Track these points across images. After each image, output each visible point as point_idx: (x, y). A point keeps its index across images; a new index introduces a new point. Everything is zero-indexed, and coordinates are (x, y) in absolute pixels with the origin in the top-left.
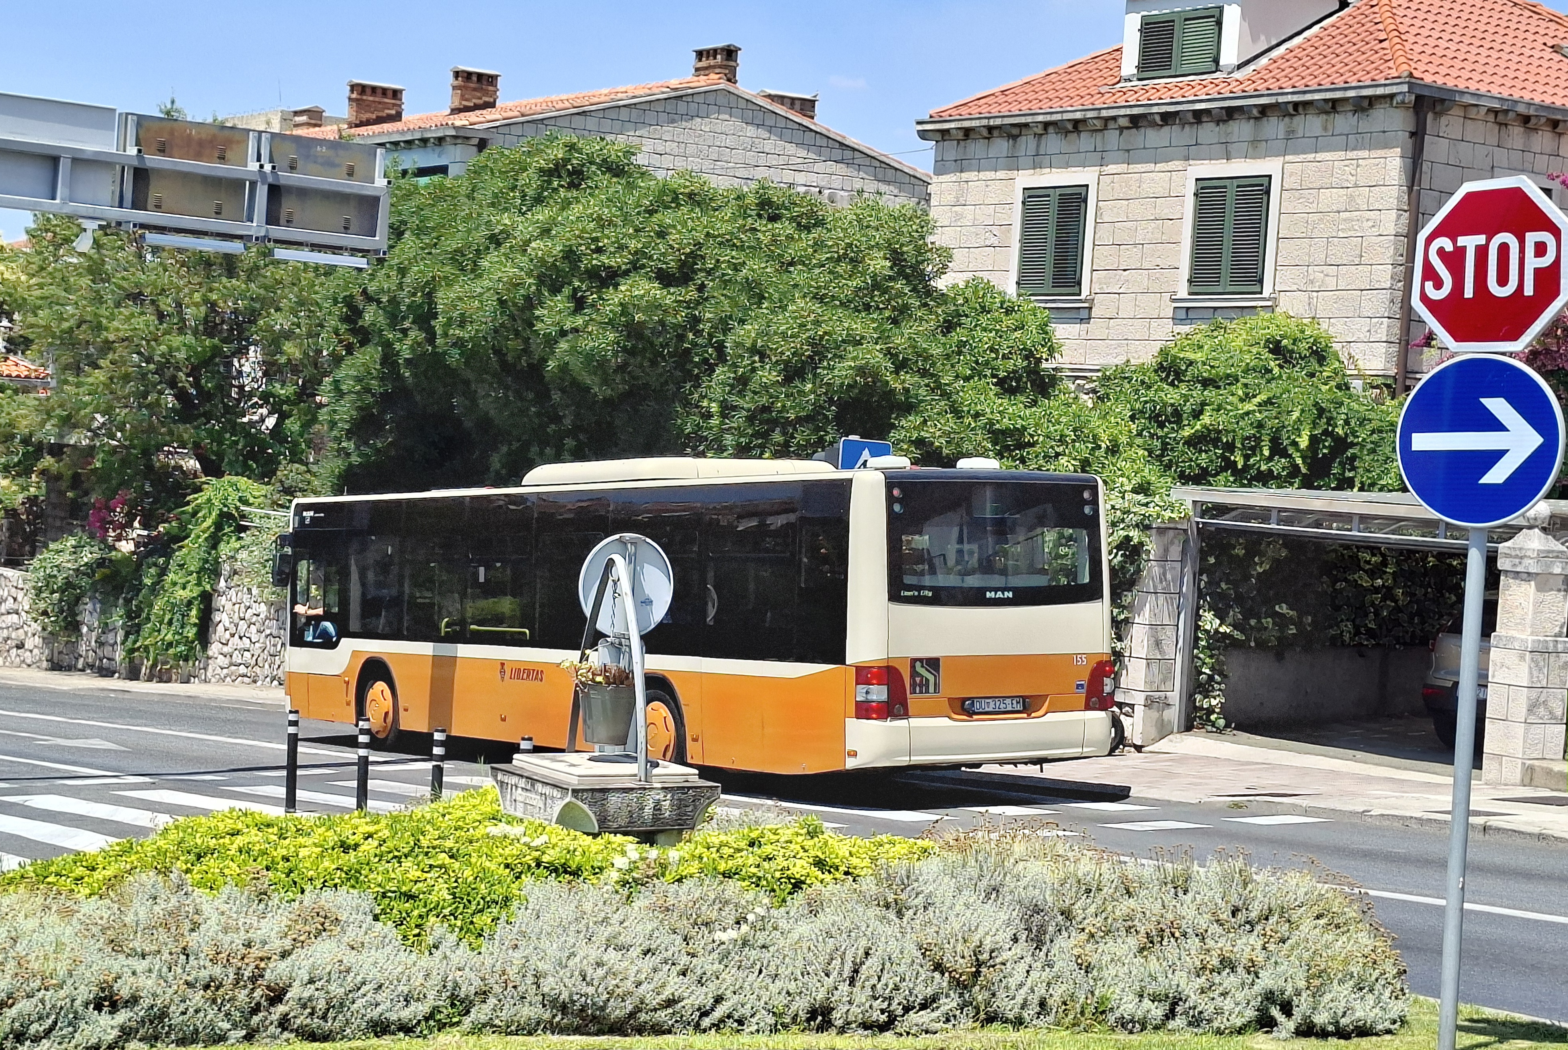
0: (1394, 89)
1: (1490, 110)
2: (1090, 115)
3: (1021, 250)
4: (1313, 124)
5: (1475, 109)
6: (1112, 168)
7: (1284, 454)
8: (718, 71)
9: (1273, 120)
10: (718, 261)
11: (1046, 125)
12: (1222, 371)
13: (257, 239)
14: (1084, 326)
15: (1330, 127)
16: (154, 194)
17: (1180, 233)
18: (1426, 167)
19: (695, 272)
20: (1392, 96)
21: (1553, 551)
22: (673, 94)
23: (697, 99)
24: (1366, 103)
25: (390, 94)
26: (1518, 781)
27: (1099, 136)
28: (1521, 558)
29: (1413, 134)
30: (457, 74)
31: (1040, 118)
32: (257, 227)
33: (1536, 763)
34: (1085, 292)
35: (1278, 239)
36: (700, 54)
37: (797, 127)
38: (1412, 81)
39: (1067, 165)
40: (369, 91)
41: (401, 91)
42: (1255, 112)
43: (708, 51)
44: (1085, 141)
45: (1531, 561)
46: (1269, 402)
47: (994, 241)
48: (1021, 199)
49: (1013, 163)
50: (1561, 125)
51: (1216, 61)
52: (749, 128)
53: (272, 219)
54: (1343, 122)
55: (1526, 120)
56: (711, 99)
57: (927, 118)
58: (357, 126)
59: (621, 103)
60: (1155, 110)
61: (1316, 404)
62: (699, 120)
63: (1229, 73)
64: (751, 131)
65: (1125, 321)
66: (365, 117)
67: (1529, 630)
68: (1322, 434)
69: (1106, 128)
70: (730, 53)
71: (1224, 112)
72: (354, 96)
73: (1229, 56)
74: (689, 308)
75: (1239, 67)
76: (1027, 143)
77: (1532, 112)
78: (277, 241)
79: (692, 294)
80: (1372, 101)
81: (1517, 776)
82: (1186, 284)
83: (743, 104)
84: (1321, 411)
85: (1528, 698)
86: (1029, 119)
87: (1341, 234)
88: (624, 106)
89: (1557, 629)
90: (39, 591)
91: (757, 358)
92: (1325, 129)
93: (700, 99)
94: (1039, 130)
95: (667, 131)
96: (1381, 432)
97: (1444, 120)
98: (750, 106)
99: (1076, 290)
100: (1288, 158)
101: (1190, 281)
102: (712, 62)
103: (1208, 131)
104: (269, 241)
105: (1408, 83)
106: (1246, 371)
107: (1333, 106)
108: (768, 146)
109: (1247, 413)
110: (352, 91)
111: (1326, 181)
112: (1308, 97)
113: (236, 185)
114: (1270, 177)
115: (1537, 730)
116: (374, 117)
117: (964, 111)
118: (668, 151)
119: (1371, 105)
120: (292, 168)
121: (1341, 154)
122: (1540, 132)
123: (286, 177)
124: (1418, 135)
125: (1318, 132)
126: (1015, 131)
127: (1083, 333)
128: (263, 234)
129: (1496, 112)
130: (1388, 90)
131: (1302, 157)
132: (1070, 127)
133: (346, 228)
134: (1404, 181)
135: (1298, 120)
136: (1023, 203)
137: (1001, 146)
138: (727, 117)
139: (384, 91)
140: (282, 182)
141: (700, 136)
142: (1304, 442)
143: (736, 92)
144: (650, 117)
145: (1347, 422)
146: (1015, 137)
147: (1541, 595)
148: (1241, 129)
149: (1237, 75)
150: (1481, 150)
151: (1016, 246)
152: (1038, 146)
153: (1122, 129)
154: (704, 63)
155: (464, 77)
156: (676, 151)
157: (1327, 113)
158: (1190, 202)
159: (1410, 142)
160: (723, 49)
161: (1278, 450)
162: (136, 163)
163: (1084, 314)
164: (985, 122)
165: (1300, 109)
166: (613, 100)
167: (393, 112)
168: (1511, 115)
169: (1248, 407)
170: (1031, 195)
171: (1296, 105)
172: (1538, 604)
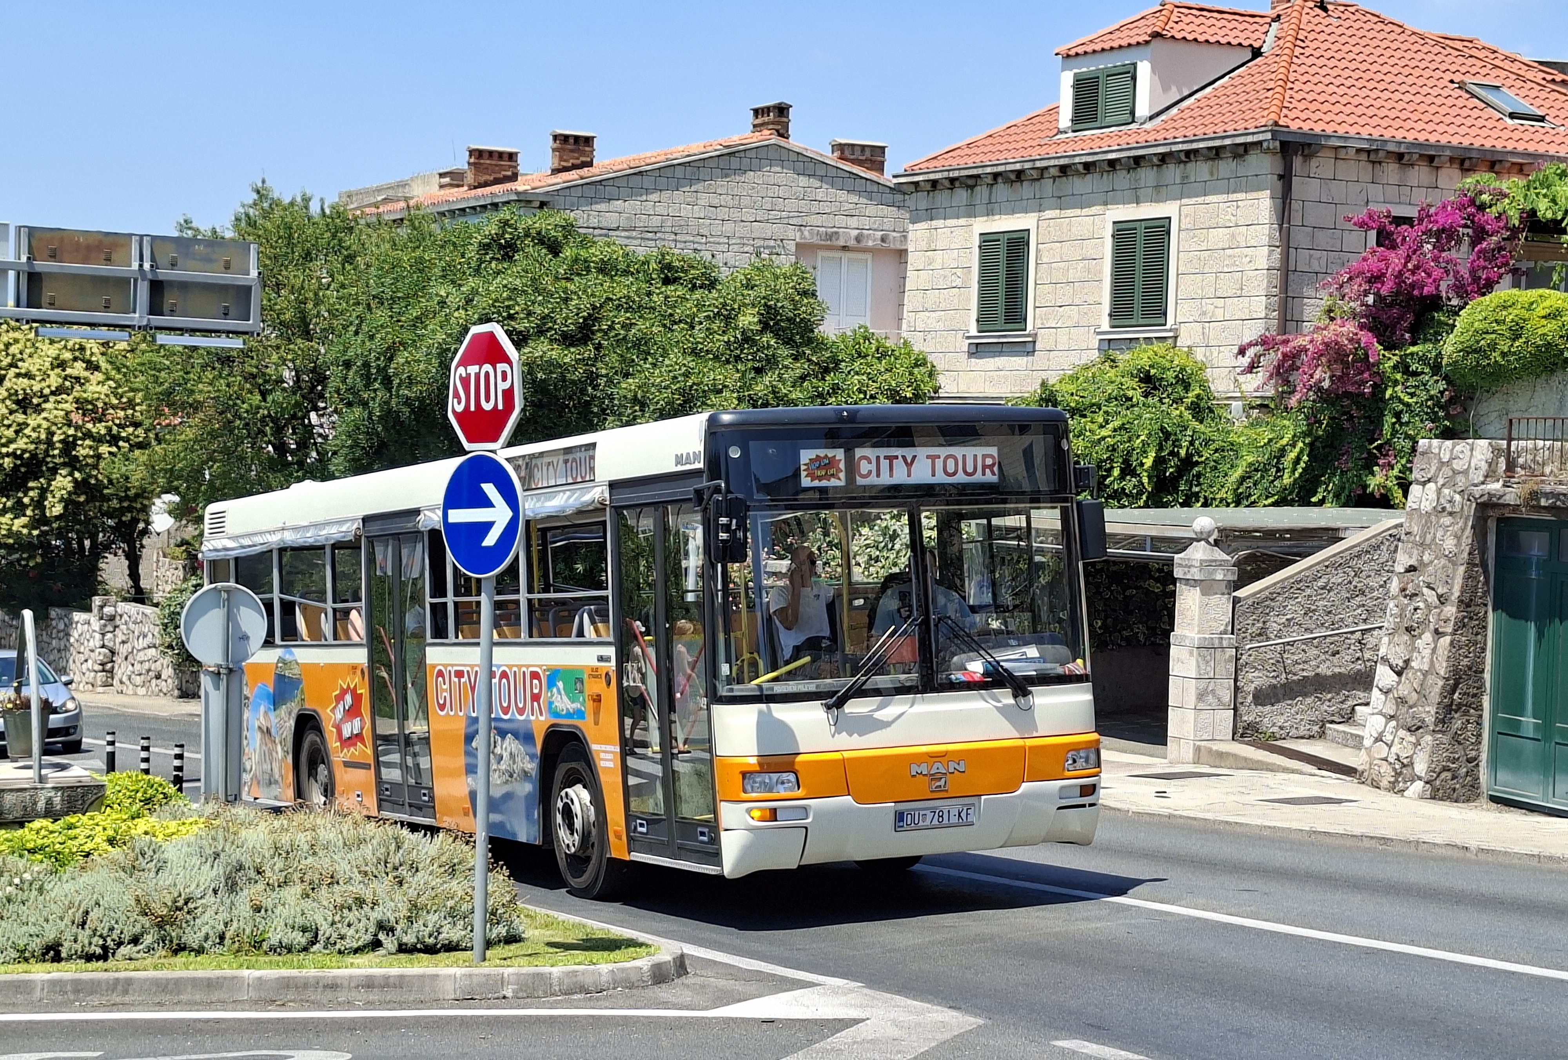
0: (1260, 137)
1: (1359, 151)
2: (1027, 166)
3: (979, 290)
4: (1200, 170)
5: (1344, 151)
6: (1049, 214)
7: (1134, 474)
8: (771, 127)
9: (1171, 167)
10: (613, 322)
11: (996, 176)
12: (1087, 401)
13: (140, 328)
14: (1030, 358)
15: (1215, 171)
16: (47, 294)
17: (1101, 272)
18: (1295, 205)
19: (593, 333)
20: (1260, 143)
21: (1215, 561)
22: (726, 151)
23: (748, 154)
24: (1241, 150)
25: (506, 157)
26: (1191, 760)
27: (1037, 184)
28: (1190, 567)
29: (1281, 177)
30: (555, 137)
31: (989, 170)
32: (139, 317)
33: (1203, 743)
34: (1030, 327)
35: (1178, 275)
36: (757, 112)
37: (848, 175)
38: (1276, 129)
39: (1013, 212)
40: (486, 155)
41: (516, 154)
42: (1155, 160)
43: (763, 109)
44: (1026, 189)
45: (1196, 570)
46: (1122, 427)
47: (958, 282)
48: (978, 244)
49: (971, 212)
50: (1436, 160)
51: (1133, 113)
52: (801, 178)
53: (155, 309)
54: (1226, 167)
55: (1400, 156)
56: (762, 154)
57: (902, 172)
58: (475, 188)
59: (675, 162)
60: (1077, 160)
61: (1162, 429)
62: (752, 173)
63: (1142, 124)
64: (803, 181)
65: (1061, 353)
66: (483, 179)
67: (1196, 629)
68: (1169, 454)
69: (1042, 177)
70: (782, 110)
71: (1132, 160)
72: (472, 160)
73: (1143, 109)
74: (587, 364)
75: (1151, 118)
76: (982, 191)
77: (1402, 149)
78: (157, 328)
79: (589, 351)
80: (1247, 148)
81: (1190, 755)
82: (1107, 318)
83: (793, 157)
84: (1167, 435)
85: (1197, 688)
86: (980, 171)
87: (1226, 270)
88: (679, 164)
89: (1222, 628)
90: (165, 626)
91: (637, 408)
92: (1212, 174)
93: (752, 154)
94: (989, 180)
95: (721, 185)
96: (1223, 451)
97: (1314, 162)
98: (801, 158)
99: (1022, 326)
100: (1184, 201)
101: (1110, 315)
102: (766, 119)
103: (1122, 178)
104: (151, 329)
105: (1271, 131)
106: (1108, 400)
107: (1216, 153)
108: (820, 195)
109: (1104, 438)
110: (470, 156)
111: (1213, 223)
112: (1195, 146)
113: (122, 283)
114: (1169, 218)
115: (1204, 715)
116: (492, 178)
117: (931, 164)
118: (723, 203)
119: (1246, 151)
120: (173, 265)
121: (1223, 197)
122: (1416, 168)
123: (164, 273)
124: (1286, 178)
125: (1207, 177)
126: (971, 182)
127: (1030, 365)
128: (145, 323)
129: (1369, 152)
130: (1255, 138)
131: (1193, 201)
132: (1013, 177)
133: (225, 314)
134: (1274, 220)
135: (1191, 166)
136: (980, 247)
137: (961, 195)
138: (779, 169)
139: (501, 155)
140: (161, 278)
141: (754, 188)
142: (1148, 462)
143: (786, 146)
144: (704, 173)
145: (1192, 443)
146: (972, 187)
147: (1205, 599)
148: (1147, 175)
149: (1148, 126)
150: (1355, 188)
151: (975, 287)
152: (990, 194)
153: (1054, 178)
154: (759, 121)
155: (562, 140)
156: (731, 203)
157: (1213, 159)
158: (1109, 243)
159: (1279, 184)
160: (774, 107)
161: (1128, 470)
162: (26, 269)
163: (1029, 348)
164: (946, 174)
165: (1192, 156)
166: (668, 160)
167: (509, 173)
168: (1381, 154)
169: (1104, 432)
170: (988, 240)
171: (1188, 153)
172: (1203, 606)
